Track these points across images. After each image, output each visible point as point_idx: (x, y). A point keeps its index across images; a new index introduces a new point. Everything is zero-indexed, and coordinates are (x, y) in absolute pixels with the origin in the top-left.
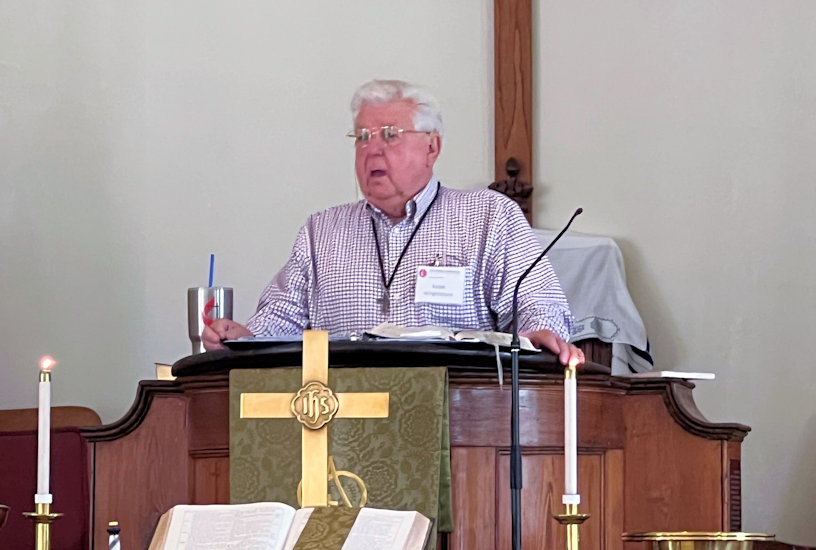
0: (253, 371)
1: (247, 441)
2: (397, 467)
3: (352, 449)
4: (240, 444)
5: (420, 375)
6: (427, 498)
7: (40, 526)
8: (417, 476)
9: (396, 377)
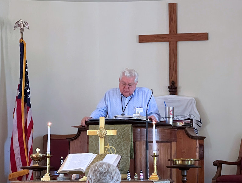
0: (93, 126)
1: (92, 140)
2: (122, 145)
3: (113, 142)
4: (91, 140)
5: (127, 126)
6: (128, 152)
7: (48, 158)
8: (126, 147)
9: (122, 127)
